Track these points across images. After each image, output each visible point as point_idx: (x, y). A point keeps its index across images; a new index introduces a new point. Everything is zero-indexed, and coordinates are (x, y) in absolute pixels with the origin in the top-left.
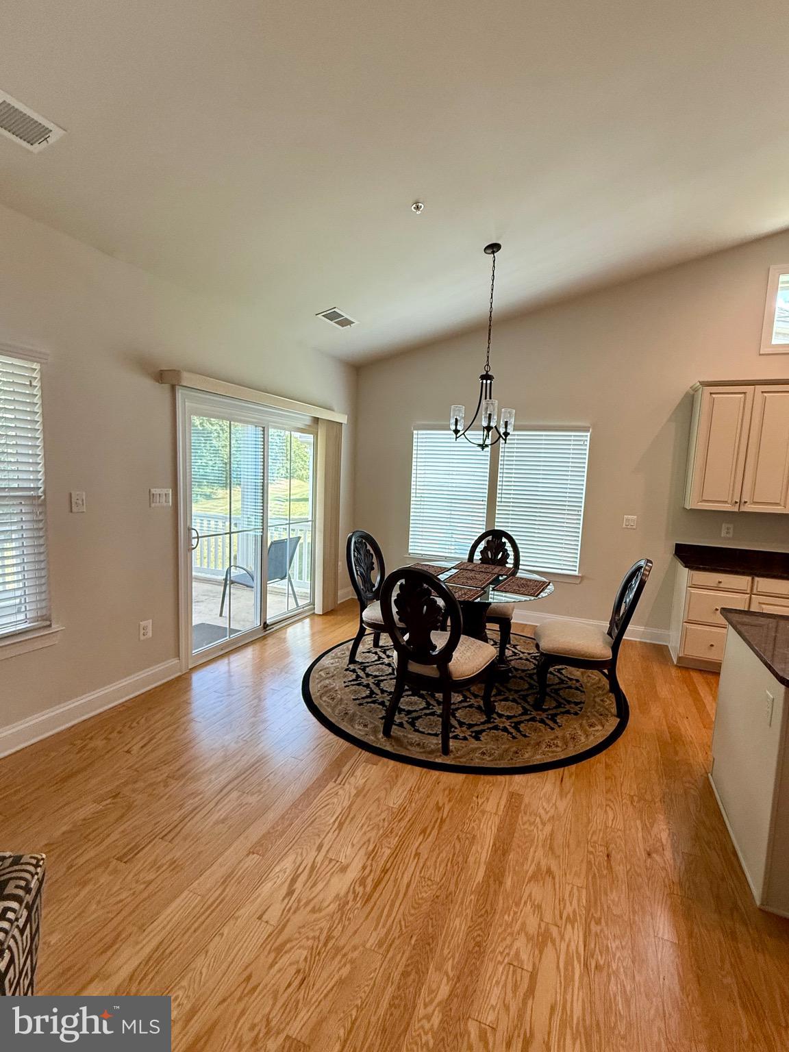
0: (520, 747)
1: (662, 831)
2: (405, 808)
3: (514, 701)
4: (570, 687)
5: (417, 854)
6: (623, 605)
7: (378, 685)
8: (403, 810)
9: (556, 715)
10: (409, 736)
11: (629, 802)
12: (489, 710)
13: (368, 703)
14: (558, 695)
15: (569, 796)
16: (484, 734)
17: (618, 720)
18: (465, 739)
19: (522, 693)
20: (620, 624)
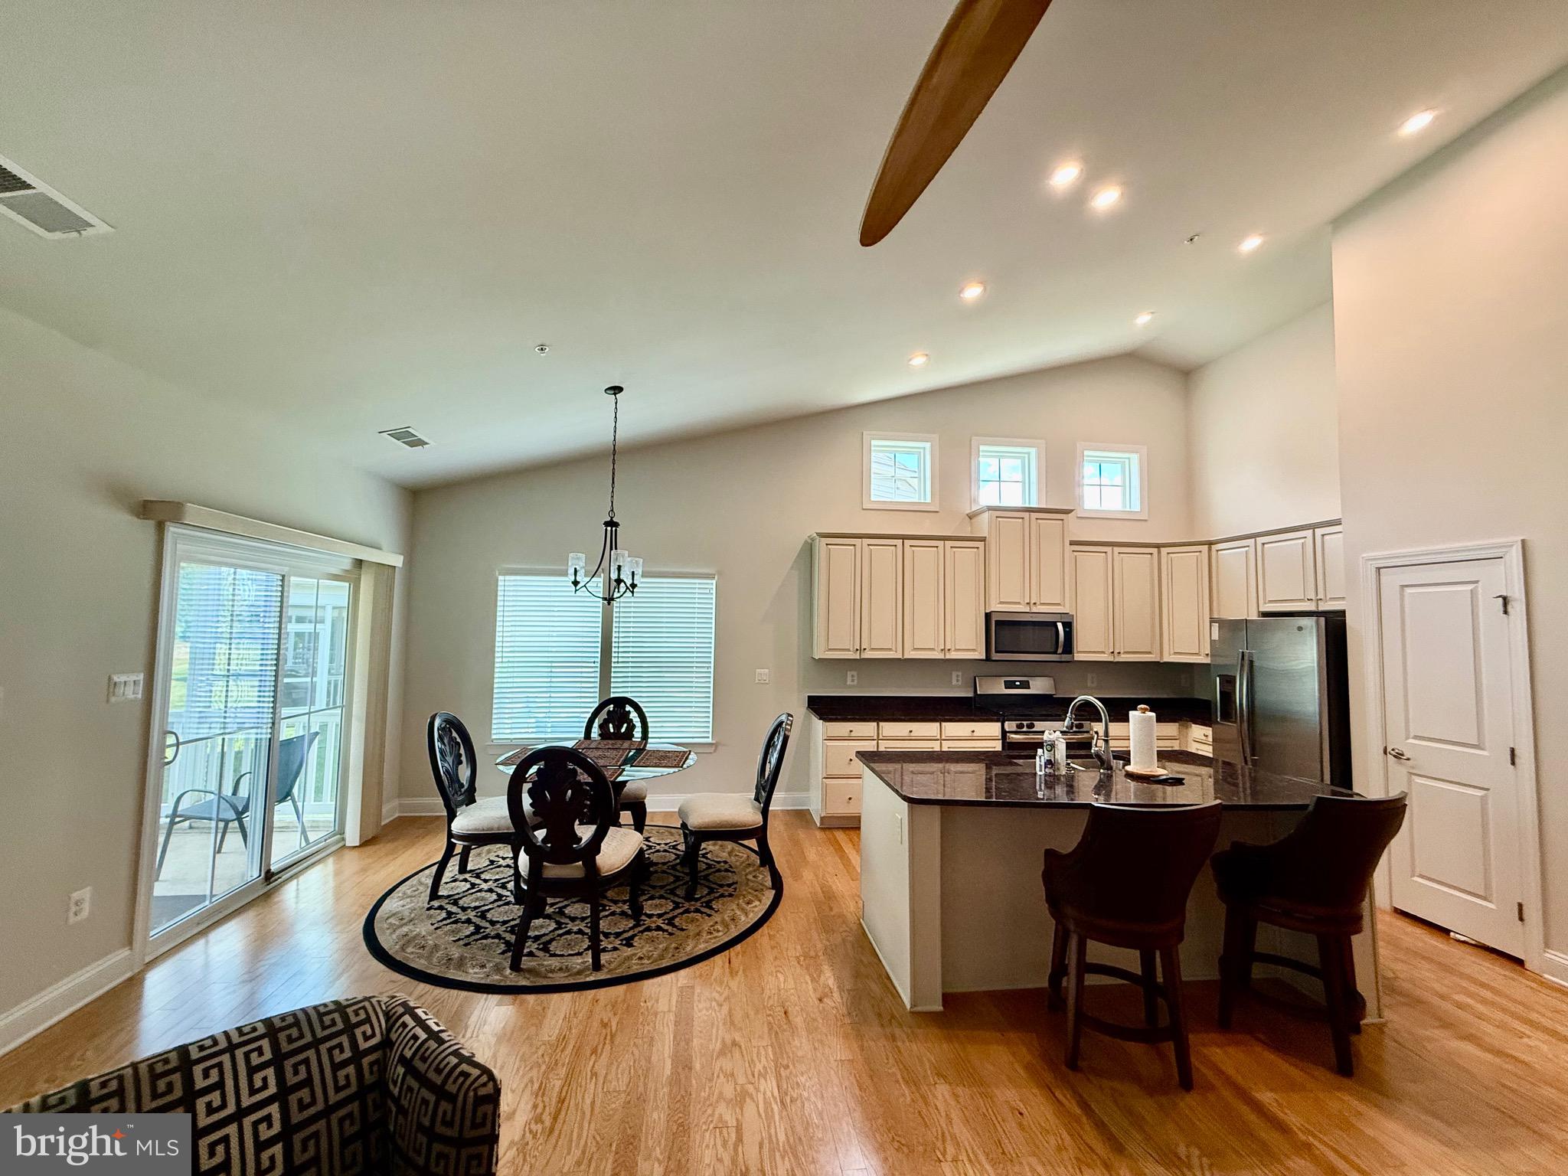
0: (680, 942)
1: (829, 978)
2: (564, 1037)
3: (661, 897)
4: (719, 871)
5: (594, 1074)
6: (768, 765)
7: (483, 916)
8: (563, 1039)
9: (710, 901)
10: (545, 963)
11: (796, 963)
12: (637, 913)
13: (476, 940)
14: (709, 881)
15: (741, 972)
16: (636, 938)
17: (774, 892)
18: (615, 949)
19: (668, 887)
20: (766, 788)
